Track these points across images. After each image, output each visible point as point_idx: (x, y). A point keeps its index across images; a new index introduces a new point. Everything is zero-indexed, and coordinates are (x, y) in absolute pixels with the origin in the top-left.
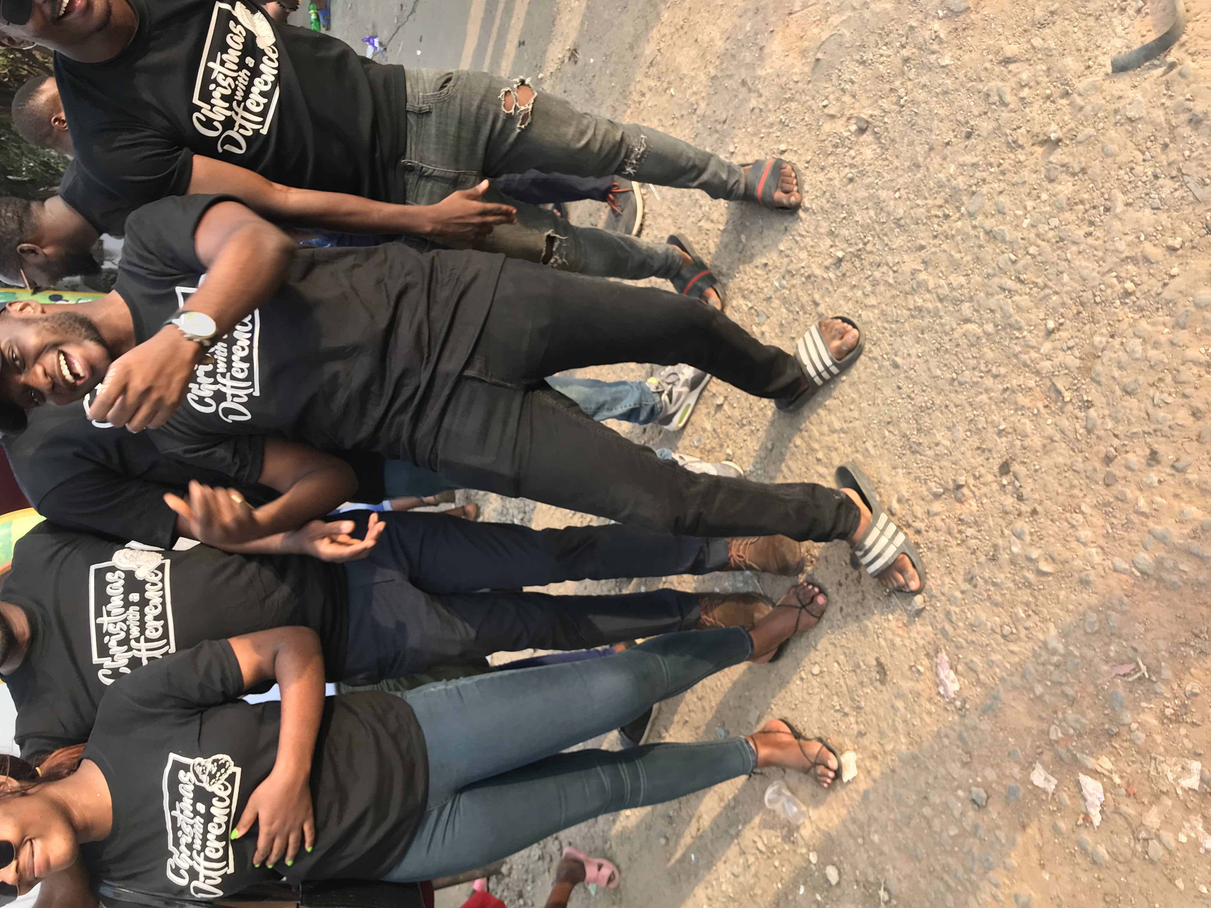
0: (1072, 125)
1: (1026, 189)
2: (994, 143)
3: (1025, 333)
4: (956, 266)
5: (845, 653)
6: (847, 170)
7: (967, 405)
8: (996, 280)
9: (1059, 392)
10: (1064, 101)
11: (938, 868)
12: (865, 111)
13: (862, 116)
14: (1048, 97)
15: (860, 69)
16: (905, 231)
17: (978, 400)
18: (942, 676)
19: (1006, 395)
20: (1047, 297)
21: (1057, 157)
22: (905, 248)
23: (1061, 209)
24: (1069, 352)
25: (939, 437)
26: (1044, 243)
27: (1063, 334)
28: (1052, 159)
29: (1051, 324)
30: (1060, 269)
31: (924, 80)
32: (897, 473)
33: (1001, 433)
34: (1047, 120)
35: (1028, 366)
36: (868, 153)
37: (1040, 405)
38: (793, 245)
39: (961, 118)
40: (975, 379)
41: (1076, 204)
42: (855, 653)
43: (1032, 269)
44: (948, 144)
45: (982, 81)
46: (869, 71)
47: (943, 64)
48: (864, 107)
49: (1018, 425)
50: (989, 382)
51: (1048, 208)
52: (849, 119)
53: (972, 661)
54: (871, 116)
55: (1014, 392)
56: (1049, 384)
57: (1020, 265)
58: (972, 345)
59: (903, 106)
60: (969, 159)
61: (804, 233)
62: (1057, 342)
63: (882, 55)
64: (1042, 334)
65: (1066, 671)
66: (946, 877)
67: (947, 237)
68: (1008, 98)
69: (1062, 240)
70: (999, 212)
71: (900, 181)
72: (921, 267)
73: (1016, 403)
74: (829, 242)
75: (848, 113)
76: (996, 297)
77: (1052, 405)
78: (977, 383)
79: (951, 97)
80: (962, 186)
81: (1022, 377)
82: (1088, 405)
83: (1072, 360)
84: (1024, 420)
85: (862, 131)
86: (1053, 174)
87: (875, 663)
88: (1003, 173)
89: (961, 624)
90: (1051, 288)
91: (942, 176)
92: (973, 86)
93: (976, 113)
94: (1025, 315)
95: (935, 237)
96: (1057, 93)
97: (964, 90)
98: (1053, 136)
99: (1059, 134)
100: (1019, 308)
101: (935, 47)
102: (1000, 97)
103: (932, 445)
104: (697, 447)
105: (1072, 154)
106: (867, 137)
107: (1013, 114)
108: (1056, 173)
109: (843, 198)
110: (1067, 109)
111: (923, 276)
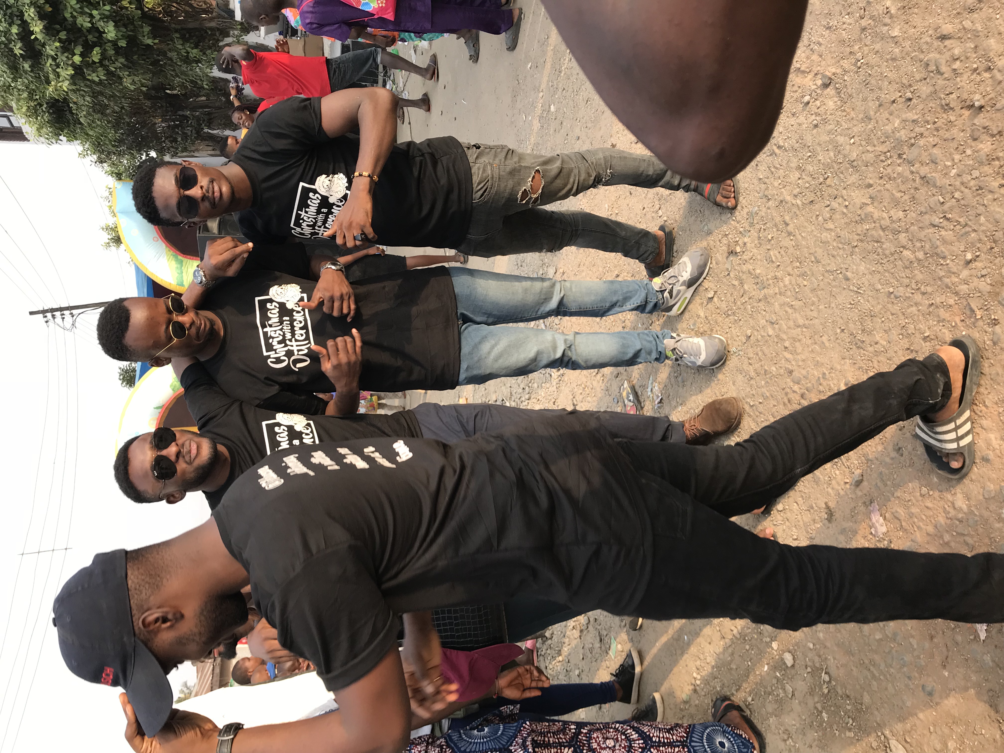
0: (992, 95)
1: (954, 144)
2: (931, 105)
3: (948, 262)
4: (896, 203)
5: (802, 497)
6: (814, 116)
7: (901, 314)
8: (927, 217)
9: (973, 311)
10: (987, 75)
11: (866, 661)
12: (830, 68)
13: (827, 73)
14: (976, 70)
15: (826, 33)
16: (858, 171)
17: (909, 311)
18: (874, 520)
19: (931, 310)
20: (967, 233)
21: (981, 120)
22: (857, 185)
23: (981, 163)
24: (983, 279)
25: (878, 338)
26: (966, 191)
27: (979, 264)
28: (976, 121)
29: (969, 256)
30: (978, 212)
31: (878, 47)
32: (845, 363)
33: (925, 339)
34: (973, 89)
35: (949, 288)
36: (831, 104)
37: (957, 319)
38: (770, 175)
39: (905, 81)
40: (907, 295)
41: (993, 159)
42: (810, 497)
43: (957, 210)
44: (894, 102)
45: (923, 52)
46: (833, 35)
47: (894, 35)
48: (829, 66)
49: (939, 333)
50: (918, 297)
51: (971, 162)
52: (816, 74)
53: (897, 512)
54: (834, 74)
55: (937, 307)
56: (965, 303)
57: (946, 207)
58: (907, 268)
59: (860, 68)
60: (911, 116)
61: (778, 166)
62: (973, 271)
63: (844, 23)
64: (962, 263)
65: (969, 526)
66: (872, 668)
67: (890, 179)
68: (943, 69)
69: (981, 188)
70: (933, 162)
71: (855, 129)
72: (869, 201)
73: (939, 316)
74: (797, 175)
75: (815, 70)
76: (927, 231)
77: (966, 320)
78: (909, 297)
79: (898, 63)
80: (904, 138)
81: (944, 296)
82: (995, 322)
83: (984, 286)
84: (943, 330)
85: (826, 86)
86: (977, 134)
87: (824, 506)
88: (937, 130)
89: (889, 483)
90: (971, 227)
91: (889, 128)
92: (916, 56)
93: (918, 79)
94: (949, 247)
95: (881, 178)
96: (982, 67)
97: (909, 58)
98: (977, 104)
99: (982, 102)
100: (944, 242)
101: (887, 20)
102: (937, 67)
103: (873, 343)
104: (693, 330)
105: (991, 119)
106: (830, 91)
107: (947, 82)
108: (978, 134)
109: (808, 139)
110: (989, 82)
111: (870, 209)
